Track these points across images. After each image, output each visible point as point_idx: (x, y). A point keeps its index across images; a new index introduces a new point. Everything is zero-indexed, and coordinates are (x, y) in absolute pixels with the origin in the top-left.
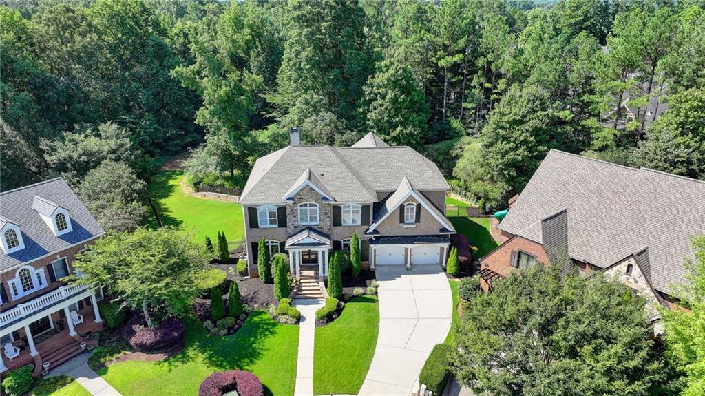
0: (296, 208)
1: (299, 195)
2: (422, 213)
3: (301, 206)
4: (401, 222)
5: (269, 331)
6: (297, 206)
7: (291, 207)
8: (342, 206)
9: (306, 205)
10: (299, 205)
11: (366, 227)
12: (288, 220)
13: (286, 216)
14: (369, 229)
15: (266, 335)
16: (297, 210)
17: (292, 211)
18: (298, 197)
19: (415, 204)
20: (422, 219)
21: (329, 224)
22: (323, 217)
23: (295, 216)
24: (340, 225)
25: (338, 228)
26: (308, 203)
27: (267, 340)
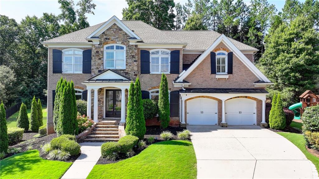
0: (102, 49)
1: (106, 35)
2: (234, 64)
3: (108, 48)
4: (212, 73)
6: (103, 47)
7: (96, 48)
8: (151, 51)
9: (112, 48)
10: (105, 46)
11: (175, 76)
12: (92, 63)
13: (91, 59)
14: (178, 77)
16: (102, 52)
17: (97, 52)
18: (105, 37)
19: (227, 53)
20: (235, 69)
21: (136, 68)
22: (130, 61)
23: (100, 59)
24: (148, 72)
25: (146, 77)
26: (115, 45)
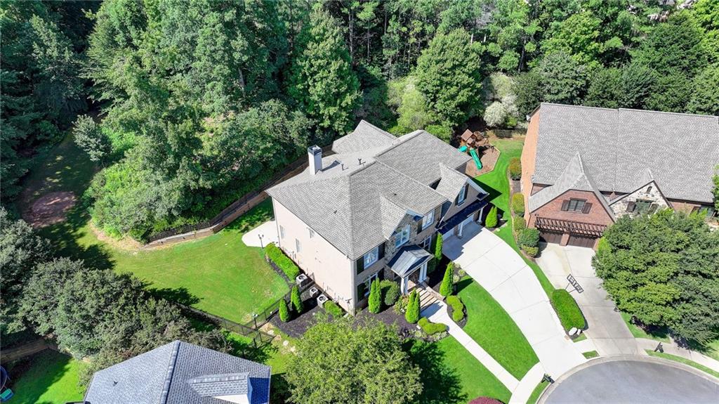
5: (438, 354)
12: (387, 251)
14: (439, 224)
15: (440, 358)
22: (412, 233)
24: (420, 231)
25: (419, 235)
27: (445, 363)
